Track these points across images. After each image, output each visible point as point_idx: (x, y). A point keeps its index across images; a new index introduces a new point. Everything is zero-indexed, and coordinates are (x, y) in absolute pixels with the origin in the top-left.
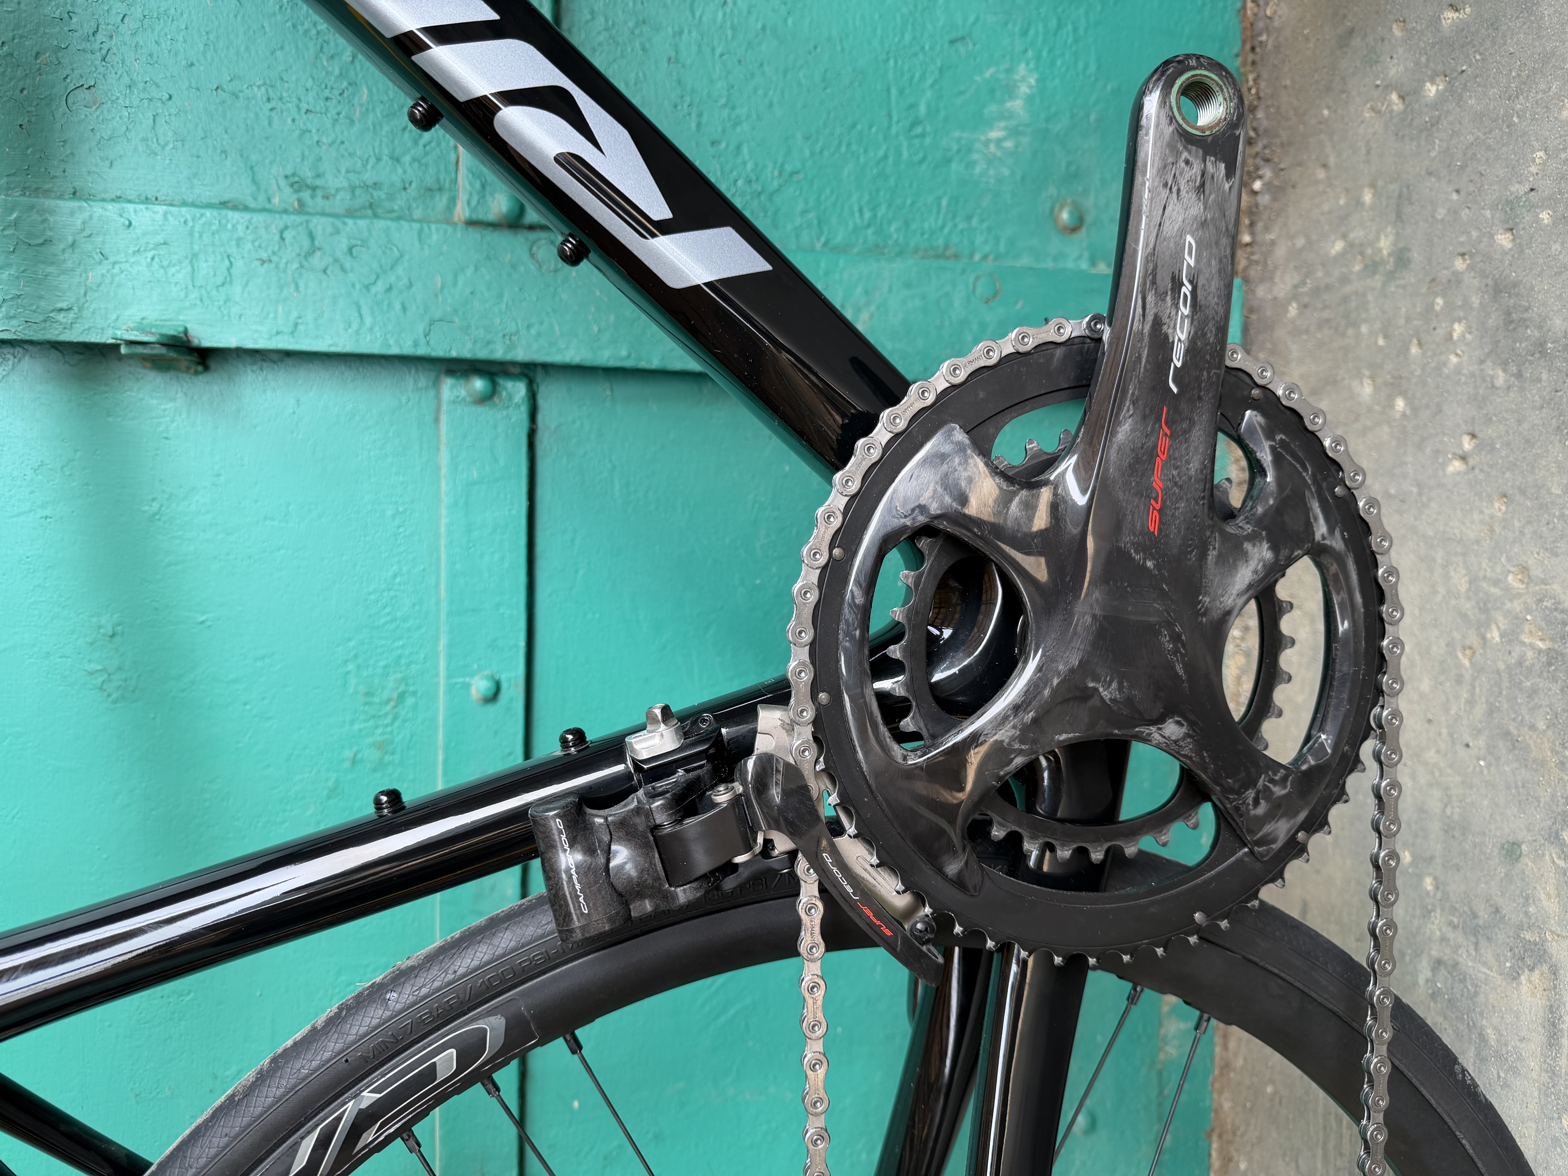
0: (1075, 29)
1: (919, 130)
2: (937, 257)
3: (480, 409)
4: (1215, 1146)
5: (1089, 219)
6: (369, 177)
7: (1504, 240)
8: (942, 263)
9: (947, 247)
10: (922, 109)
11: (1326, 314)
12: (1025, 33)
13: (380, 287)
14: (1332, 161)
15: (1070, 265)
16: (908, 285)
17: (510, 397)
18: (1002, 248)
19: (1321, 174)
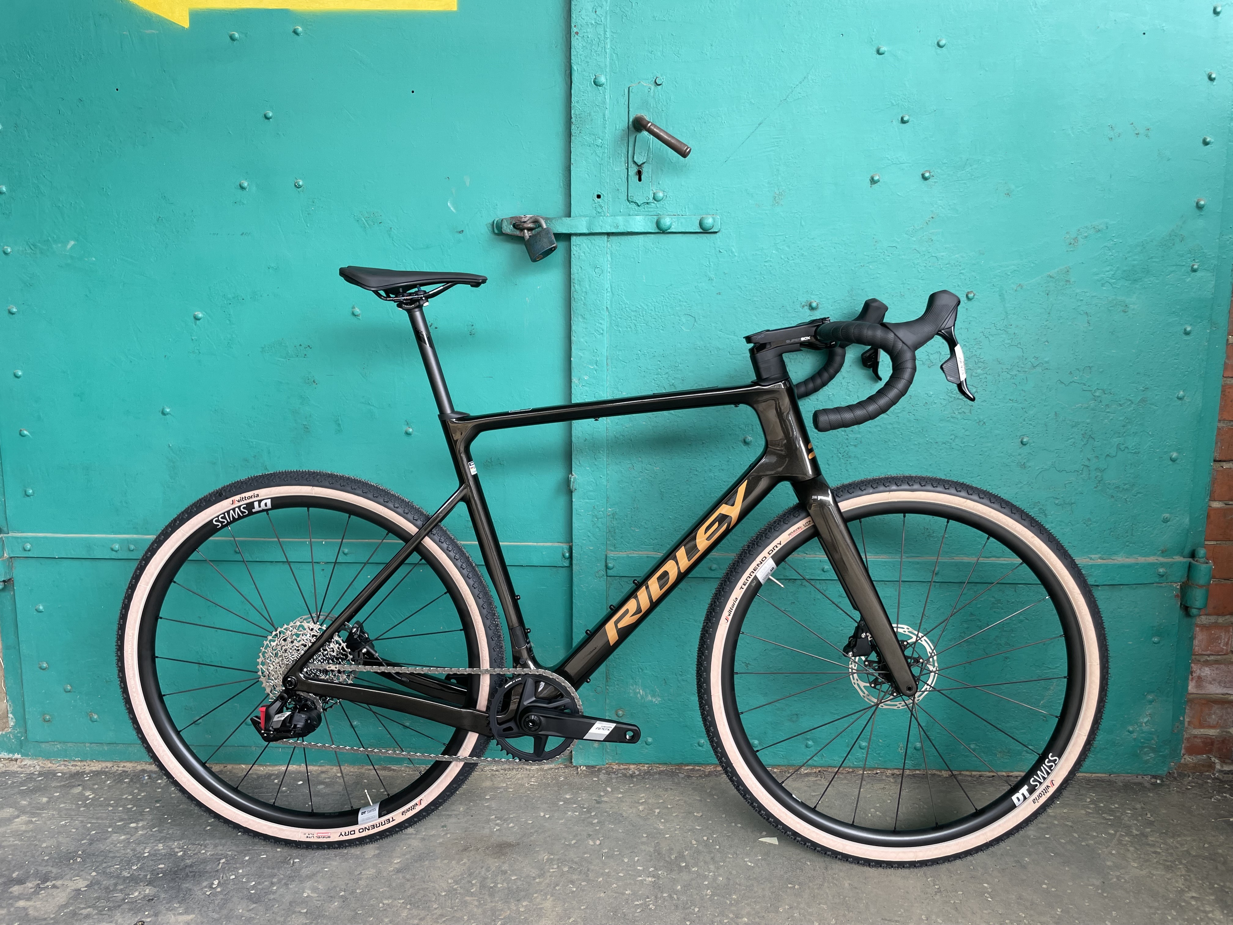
0: (672, 714)
1: (640, 671)
2: (607, 676)
3: (561, 555)
6: (617, 530)
8: (605, 679)
10: (646, 671)
12: (669, 700)
13: (589, 534)
15: (607, 714)
17: (565, 562)
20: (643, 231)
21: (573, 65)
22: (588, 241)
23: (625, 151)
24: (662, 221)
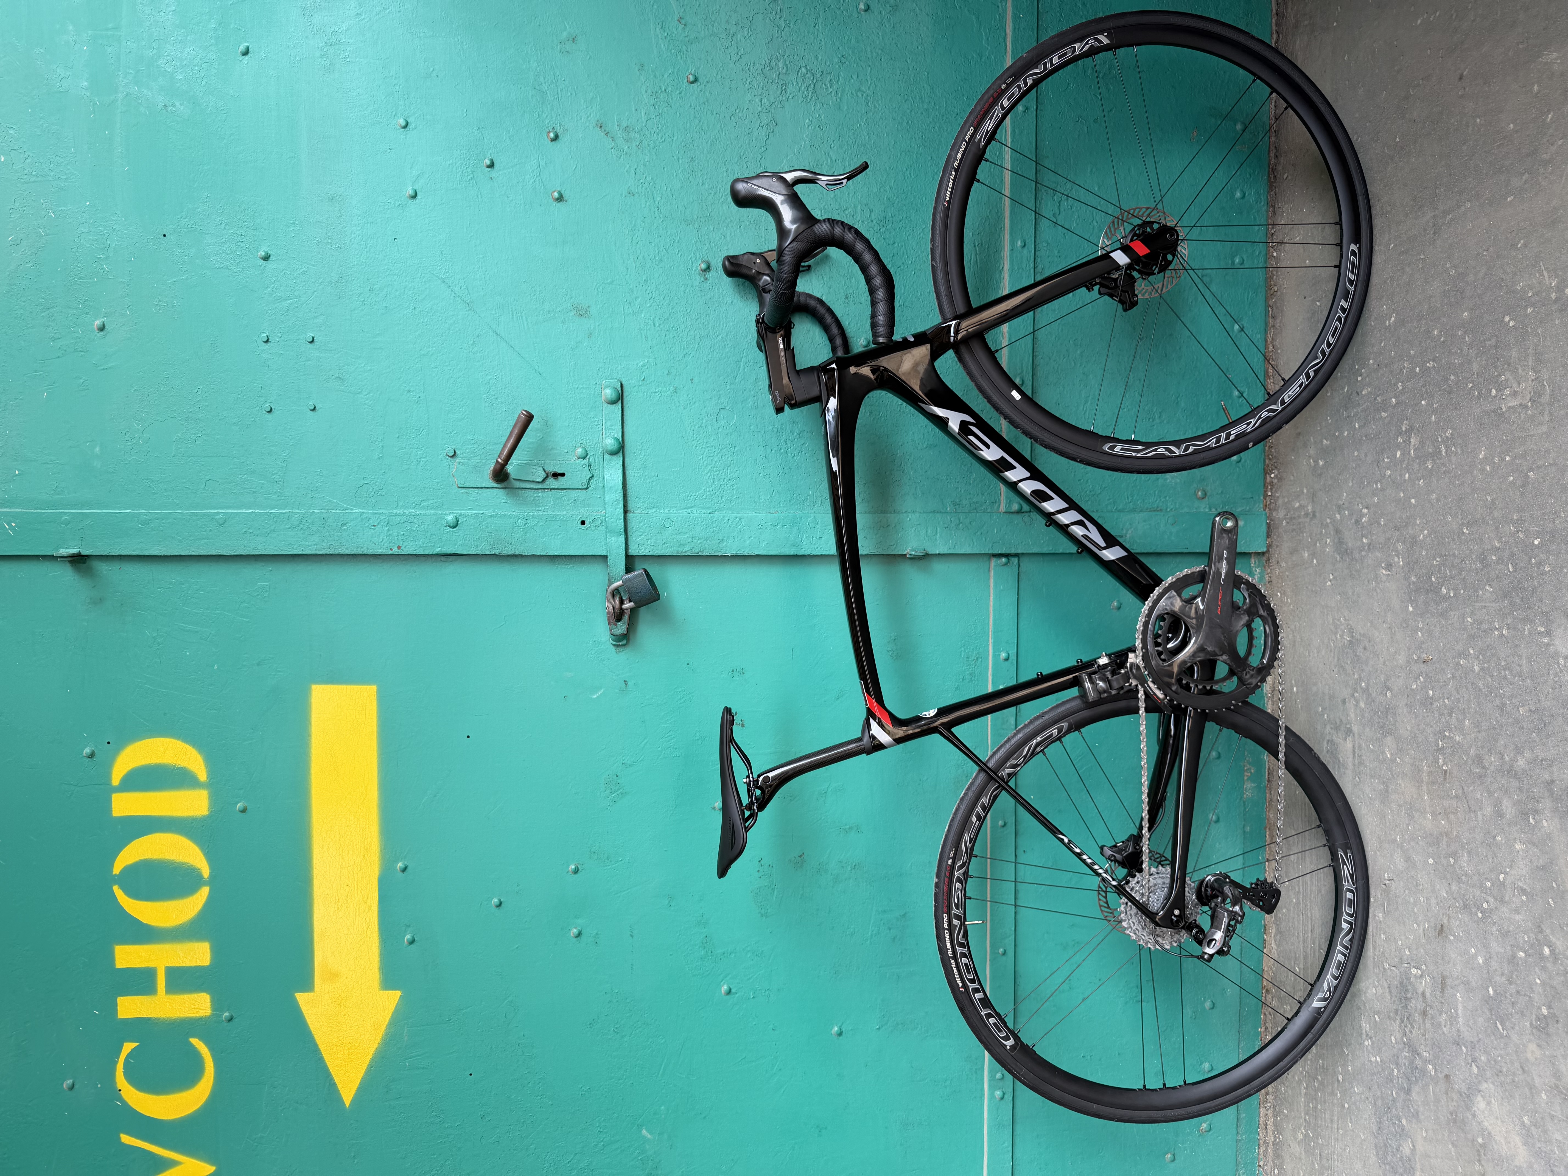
2: (1155, 511)
3: (1004, 566)
4: (1268, 833)
5: (1208, 494)
7: (1338, 516)
8: (1158, 513)
9: (1158, 507)
11: (1294, 527)
13: (979, 533)
14: (1295, 474)
15: (1202, 510)
16: (1144, 521)
17: (1013, 563)
18: (1177, 507)
19: (1292, 478)
20: (621, 470)
21: (435, 552)
22: (634, 535)
23: (531, 493)
24: (610, 448)
